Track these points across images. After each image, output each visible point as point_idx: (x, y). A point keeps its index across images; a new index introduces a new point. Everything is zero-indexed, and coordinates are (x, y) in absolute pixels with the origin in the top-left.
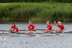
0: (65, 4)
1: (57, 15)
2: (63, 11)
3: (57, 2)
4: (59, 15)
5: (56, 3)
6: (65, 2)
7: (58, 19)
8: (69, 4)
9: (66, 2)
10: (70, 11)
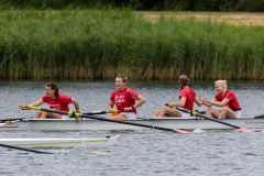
0: (40, 13)
1: (9, 55)
2: (31, 39)
3: (9, 4)
4: (15, 55)
5: (5, 9)
6: (38, 6)
7: (14, 70)
8: (54, 12)
9: (44, 5)
10: (58, 40)
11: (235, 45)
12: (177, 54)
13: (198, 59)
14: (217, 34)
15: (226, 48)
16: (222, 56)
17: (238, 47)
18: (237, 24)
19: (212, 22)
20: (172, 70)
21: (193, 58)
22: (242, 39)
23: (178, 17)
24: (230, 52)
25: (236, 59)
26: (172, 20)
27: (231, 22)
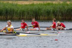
11: (20, 10)
12: (4, 12)
13: (10, 14)
14: (15, 7)
15: (17, 11)
16: (16, 13)
17: (21, 10)
18: (20, 4)
19: (14, 3)
20: (3, 16)
21: (8, 13)
22: (22, 8)
23: (4, 2)
24: (18, 12)
25: (20, 13)
26: (2, 3)
27: (19, 3)
